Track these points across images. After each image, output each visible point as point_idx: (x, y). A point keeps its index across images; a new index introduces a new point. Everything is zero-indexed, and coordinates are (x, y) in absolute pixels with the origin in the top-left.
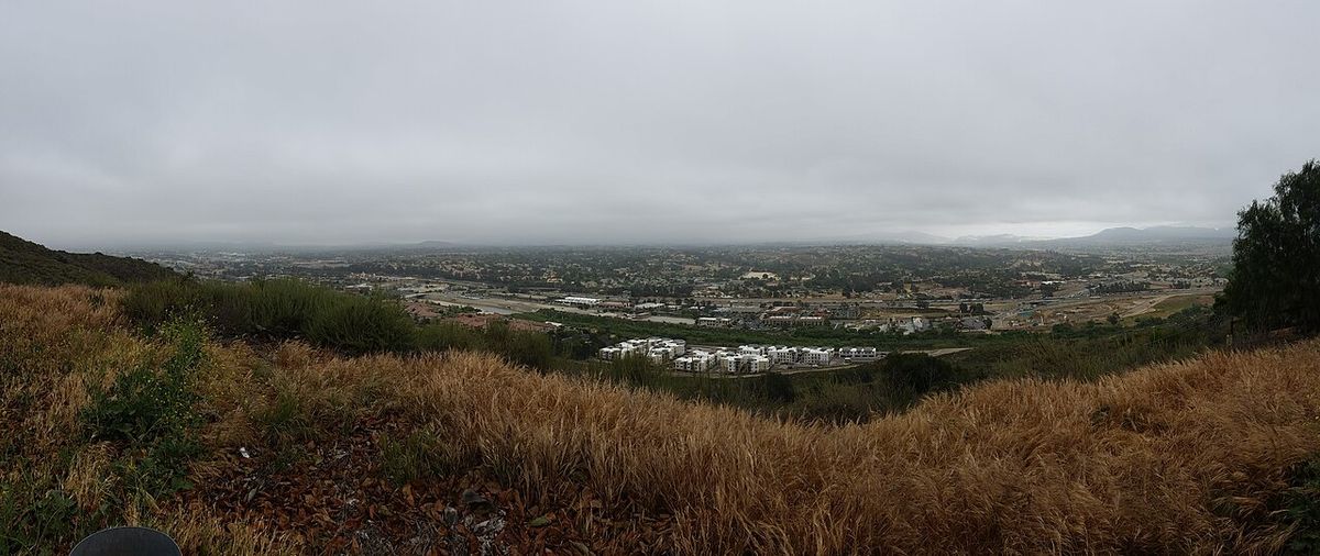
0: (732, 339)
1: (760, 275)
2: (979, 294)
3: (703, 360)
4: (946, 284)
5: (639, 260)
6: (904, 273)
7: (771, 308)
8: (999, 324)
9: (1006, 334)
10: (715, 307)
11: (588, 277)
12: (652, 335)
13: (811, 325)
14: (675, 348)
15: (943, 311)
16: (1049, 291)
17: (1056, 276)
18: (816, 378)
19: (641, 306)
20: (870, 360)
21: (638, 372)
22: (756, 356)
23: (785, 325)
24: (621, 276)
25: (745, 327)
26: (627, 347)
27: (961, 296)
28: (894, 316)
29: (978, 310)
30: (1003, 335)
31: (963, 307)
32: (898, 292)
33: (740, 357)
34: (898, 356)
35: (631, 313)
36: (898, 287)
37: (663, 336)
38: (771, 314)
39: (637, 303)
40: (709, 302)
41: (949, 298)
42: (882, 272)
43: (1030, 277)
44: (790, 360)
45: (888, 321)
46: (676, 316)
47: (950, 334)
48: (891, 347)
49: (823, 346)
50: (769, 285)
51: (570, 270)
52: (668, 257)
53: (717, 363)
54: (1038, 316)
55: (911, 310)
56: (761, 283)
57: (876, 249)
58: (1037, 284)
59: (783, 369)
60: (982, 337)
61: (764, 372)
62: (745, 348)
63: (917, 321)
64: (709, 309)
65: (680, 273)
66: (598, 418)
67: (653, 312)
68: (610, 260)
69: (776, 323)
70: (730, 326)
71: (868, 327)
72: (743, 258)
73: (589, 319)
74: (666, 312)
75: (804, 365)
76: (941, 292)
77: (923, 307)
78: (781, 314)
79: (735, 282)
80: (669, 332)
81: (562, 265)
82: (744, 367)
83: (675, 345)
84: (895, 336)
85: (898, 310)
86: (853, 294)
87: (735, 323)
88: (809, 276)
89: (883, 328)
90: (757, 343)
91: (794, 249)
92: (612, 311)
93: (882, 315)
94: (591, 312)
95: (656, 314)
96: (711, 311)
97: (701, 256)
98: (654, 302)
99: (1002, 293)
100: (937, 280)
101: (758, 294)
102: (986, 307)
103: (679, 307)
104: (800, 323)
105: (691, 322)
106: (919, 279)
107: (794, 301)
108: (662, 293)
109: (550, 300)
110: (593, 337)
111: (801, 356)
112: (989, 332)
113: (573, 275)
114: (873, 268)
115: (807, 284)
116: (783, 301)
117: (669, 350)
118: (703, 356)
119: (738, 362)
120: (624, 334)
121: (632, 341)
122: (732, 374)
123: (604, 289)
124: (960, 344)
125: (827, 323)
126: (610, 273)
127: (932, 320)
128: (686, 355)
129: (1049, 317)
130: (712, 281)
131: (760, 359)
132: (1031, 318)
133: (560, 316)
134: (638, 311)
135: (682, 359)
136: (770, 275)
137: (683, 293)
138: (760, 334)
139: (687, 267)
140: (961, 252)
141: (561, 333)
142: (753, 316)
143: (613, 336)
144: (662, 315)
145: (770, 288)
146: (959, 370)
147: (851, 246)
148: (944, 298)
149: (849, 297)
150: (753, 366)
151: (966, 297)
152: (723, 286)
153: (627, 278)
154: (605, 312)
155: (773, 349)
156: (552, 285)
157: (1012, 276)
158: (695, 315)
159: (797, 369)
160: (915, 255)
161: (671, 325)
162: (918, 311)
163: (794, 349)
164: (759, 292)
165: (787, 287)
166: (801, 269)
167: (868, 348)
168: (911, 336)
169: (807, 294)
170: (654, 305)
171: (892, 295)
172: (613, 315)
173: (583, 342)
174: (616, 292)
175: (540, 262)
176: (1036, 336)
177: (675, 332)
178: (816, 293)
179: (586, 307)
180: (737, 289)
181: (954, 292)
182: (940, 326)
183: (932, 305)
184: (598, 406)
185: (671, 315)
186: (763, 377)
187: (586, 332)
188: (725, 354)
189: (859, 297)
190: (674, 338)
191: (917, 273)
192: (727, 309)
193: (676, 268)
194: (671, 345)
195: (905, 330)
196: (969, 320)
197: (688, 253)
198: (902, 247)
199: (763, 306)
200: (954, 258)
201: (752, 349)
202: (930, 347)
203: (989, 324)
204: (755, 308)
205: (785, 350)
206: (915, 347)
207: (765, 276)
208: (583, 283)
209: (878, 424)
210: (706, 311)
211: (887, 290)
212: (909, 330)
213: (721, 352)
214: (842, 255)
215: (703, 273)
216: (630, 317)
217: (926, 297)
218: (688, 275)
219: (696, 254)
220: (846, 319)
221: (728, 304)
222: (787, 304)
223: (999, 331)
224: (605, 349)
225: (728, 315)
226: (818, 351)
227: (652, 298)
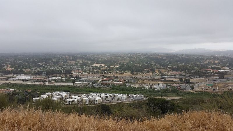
0: (87, 90)
1: (98, 65)
2: (188, 75)
3: (76, 100)
4: (174, 70)
5: (49, 59)
6: (155, 65)
7: (102, 78)
8: (197, 89)
9: (200, 93)
10: (81, 78)
11: (26, 67)
12: (55, 90)
13: (117, 85)
14: (65, 95)
15: (173, 81)
16: (222, 75)
17: (226, 68)
18: (120, 106)
19: (50, 79)
20: (141, 100)
21: (48, 105)
22: (96, 97)
23: (108, 85)
24: (41, 66)
25: (93, 86)
26: (44, 96)
27: (180, 75)
28: (151, 82)
29: (187, 81)
30: (199, 93)
31: (181, 80)
32: (153, 73)
33: (90, 98)
34: (153, 99)
35: (46, 82)
36: (153, 70)
37: (60, 91)
38: (102, 81)
39: (49, 77)
40: (79, 76)
41: (175, 76)
42: (146, 64)
43: (212, 68)
44: (110, 99)
45: (149, 84)
46: (66, 82)
47: (175, 91)
48: (150, 95)
49: (123, 93)
50: (102, 69)
51: (17, 64)
52: (62, 58)
53: (82, 100)
54: (215, 86)
55: (158, 80)
56: (99, 68)
57: (144, 55)
58: (216, 71)
59: (107, 103)
60: (189, 93)
61: (100, 104)
62: (92, 94)
63: (161, 85)
64: (79, 79)
65: (66, 64)
66: (27, 125)
67: (56, 81)
68: (36, 59)
69: (105, 84)
70: (87, 85)
71: (141, 86)
72: (92, 58)
73: (28, 86)
74: (62, 80)
75: (115, 101)
76: (171, 73)
77: (163, 79)
78: (107, 81)
79: (89, 68)
80: (63, 89)
81: (14, 62)
82: (92, 102)
83: (65, 94)
84: (152, 90)
85: (152, 80)
86: (135, 73)
87: (89, 84)
88: (117, 65)
89: (146, 87)
90: (97, 92)
91: (112, 54)
92: (38, 82)
93: (146, 82)
94: (28, 83)
95: (57, 82)
96: (79, 80)
97: (75, 57)
98: (56, 76)
99: (199, 75)
100: (170, 68)
101: (98, 73)
102: (191, 81)
103: (66, 78)
104: (114, 85)
105: (71, 84)
106: (161, 67)
107: (112, 75)
108: (60, 73)
109: (8, 78)
110: (29, 94)
111: (114, 97)
112: (192, 91)
113: (19, 66)
114: (143, 62)
115: (117, 69)
116: (107, 75)
117: (63, 96)
118: (76, 98)
119: (89, 100)
120: (43, 91)
121: (47, 94)
122: (87, 104)
123: (34, 72)
124: (179, 96)
125: (124, 84)
126: (36, 65)
127: (167, 85)
128: (70, 98)
129: (221, 87)
130: (80, 67)
131: (98, 98)
132: (212, 87)
133: (13, 86)
134: (49, 81)
135: (68, 100)
136: (103, 65)
137: (68, 72)
138: (98, 89)
139: (70, 62)
140: (181, 56)
141: (14, 93)
142: (96, 81)
143: (38, 93)
144: (60, 82)
145: (103, 70)
146: (178, 107)
147: (134, 54)
148: (173, 76)
149: (133, 74)
150: (96, 101)
151: (182, 75)
152: (84, 69)
153: (44, 67)
154: (34, 82)
155: (103, 95)
156: (9, 71)
157: (204, 67)
158: (73, 81)
159: (113, 102)
160: (160, 57)
161: (64, 86)
162: (161, 81)
163: (111, 95)
164: (98, 72)
165: (109, 70)
166: (114, 62)
167: (141, 95)
168: (158, 91)
169: (117, 72)
170: (56, 78)
171: (151, 74)
172: (38, 83)
173: (25, 96)
174: (39, 73)
175: (2, 61)
176: (214, 95)
177: (65, 89)
178: (120, 72)
179: (26, 80)
180: (89, 70)
181: (177, 73)
182: (171, 87)
183: (167, 78)
184: (27, 120)
185: (64, 82)
186: (99, 106)
187: (26, 92)
188: (85, 97)
189: (137, 74)
190: (65, 91)
191: (161, 65)
192: (85, 79)
193: (65, 62)
194: (64, 94)
195: (155, 88)
196: (184, 86)
197: (70, 56)
198: (155, 54)
199: (99, 77)
200: (178, 58)
201: (95, 94)
202: (166, 96)
203: (192, 88)
204: (97, 78)
205: (108, 95)
206: (159, 95)
207: (101, 65)
208: (24, 70)
209: (147, 122)
210: (77, 79)
211: (148, 72)
212: (157, 88)
213: (83, 96)
214: (131, 57)
215: (76, 64)
216: (46, 83)
217: (165, 75)
218: (70, 65)
219: (73, 56)
220: (132, 83)
221: (86, 76)
222: (109, 77)
223: (196, 91)
224: (35, 99)
225: (86, 81)
226: (121, 95)
227: (55, 75)
